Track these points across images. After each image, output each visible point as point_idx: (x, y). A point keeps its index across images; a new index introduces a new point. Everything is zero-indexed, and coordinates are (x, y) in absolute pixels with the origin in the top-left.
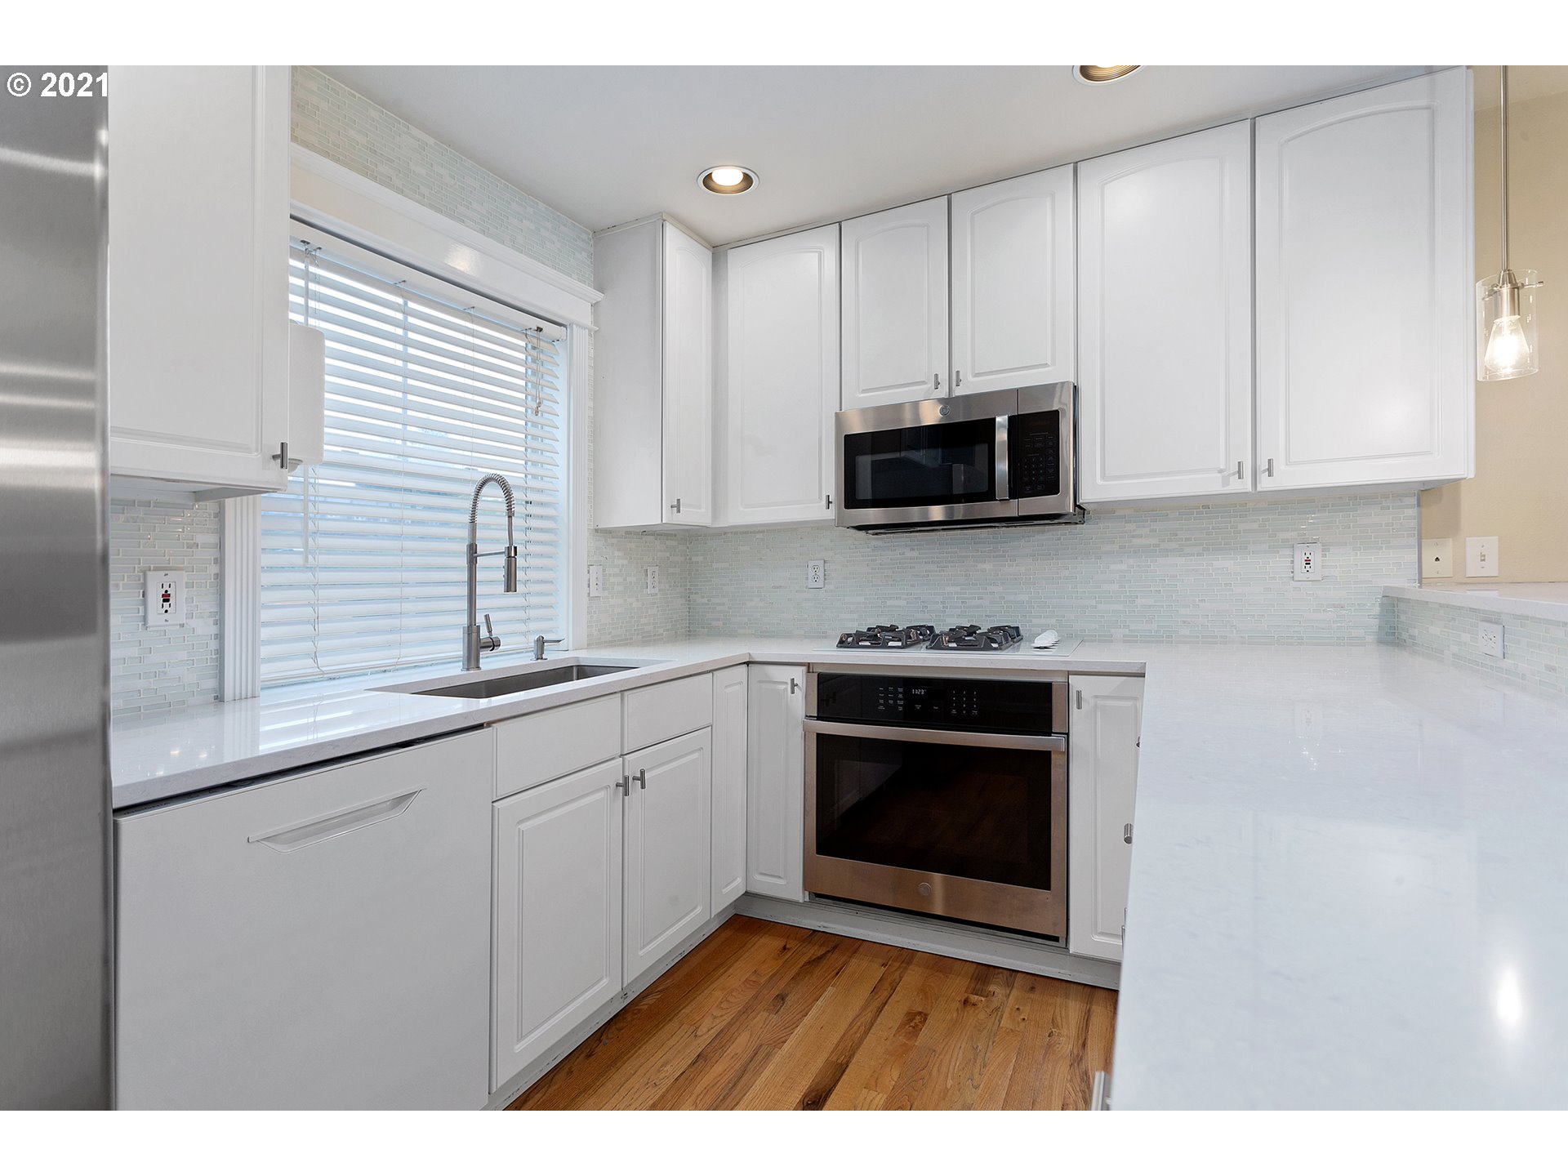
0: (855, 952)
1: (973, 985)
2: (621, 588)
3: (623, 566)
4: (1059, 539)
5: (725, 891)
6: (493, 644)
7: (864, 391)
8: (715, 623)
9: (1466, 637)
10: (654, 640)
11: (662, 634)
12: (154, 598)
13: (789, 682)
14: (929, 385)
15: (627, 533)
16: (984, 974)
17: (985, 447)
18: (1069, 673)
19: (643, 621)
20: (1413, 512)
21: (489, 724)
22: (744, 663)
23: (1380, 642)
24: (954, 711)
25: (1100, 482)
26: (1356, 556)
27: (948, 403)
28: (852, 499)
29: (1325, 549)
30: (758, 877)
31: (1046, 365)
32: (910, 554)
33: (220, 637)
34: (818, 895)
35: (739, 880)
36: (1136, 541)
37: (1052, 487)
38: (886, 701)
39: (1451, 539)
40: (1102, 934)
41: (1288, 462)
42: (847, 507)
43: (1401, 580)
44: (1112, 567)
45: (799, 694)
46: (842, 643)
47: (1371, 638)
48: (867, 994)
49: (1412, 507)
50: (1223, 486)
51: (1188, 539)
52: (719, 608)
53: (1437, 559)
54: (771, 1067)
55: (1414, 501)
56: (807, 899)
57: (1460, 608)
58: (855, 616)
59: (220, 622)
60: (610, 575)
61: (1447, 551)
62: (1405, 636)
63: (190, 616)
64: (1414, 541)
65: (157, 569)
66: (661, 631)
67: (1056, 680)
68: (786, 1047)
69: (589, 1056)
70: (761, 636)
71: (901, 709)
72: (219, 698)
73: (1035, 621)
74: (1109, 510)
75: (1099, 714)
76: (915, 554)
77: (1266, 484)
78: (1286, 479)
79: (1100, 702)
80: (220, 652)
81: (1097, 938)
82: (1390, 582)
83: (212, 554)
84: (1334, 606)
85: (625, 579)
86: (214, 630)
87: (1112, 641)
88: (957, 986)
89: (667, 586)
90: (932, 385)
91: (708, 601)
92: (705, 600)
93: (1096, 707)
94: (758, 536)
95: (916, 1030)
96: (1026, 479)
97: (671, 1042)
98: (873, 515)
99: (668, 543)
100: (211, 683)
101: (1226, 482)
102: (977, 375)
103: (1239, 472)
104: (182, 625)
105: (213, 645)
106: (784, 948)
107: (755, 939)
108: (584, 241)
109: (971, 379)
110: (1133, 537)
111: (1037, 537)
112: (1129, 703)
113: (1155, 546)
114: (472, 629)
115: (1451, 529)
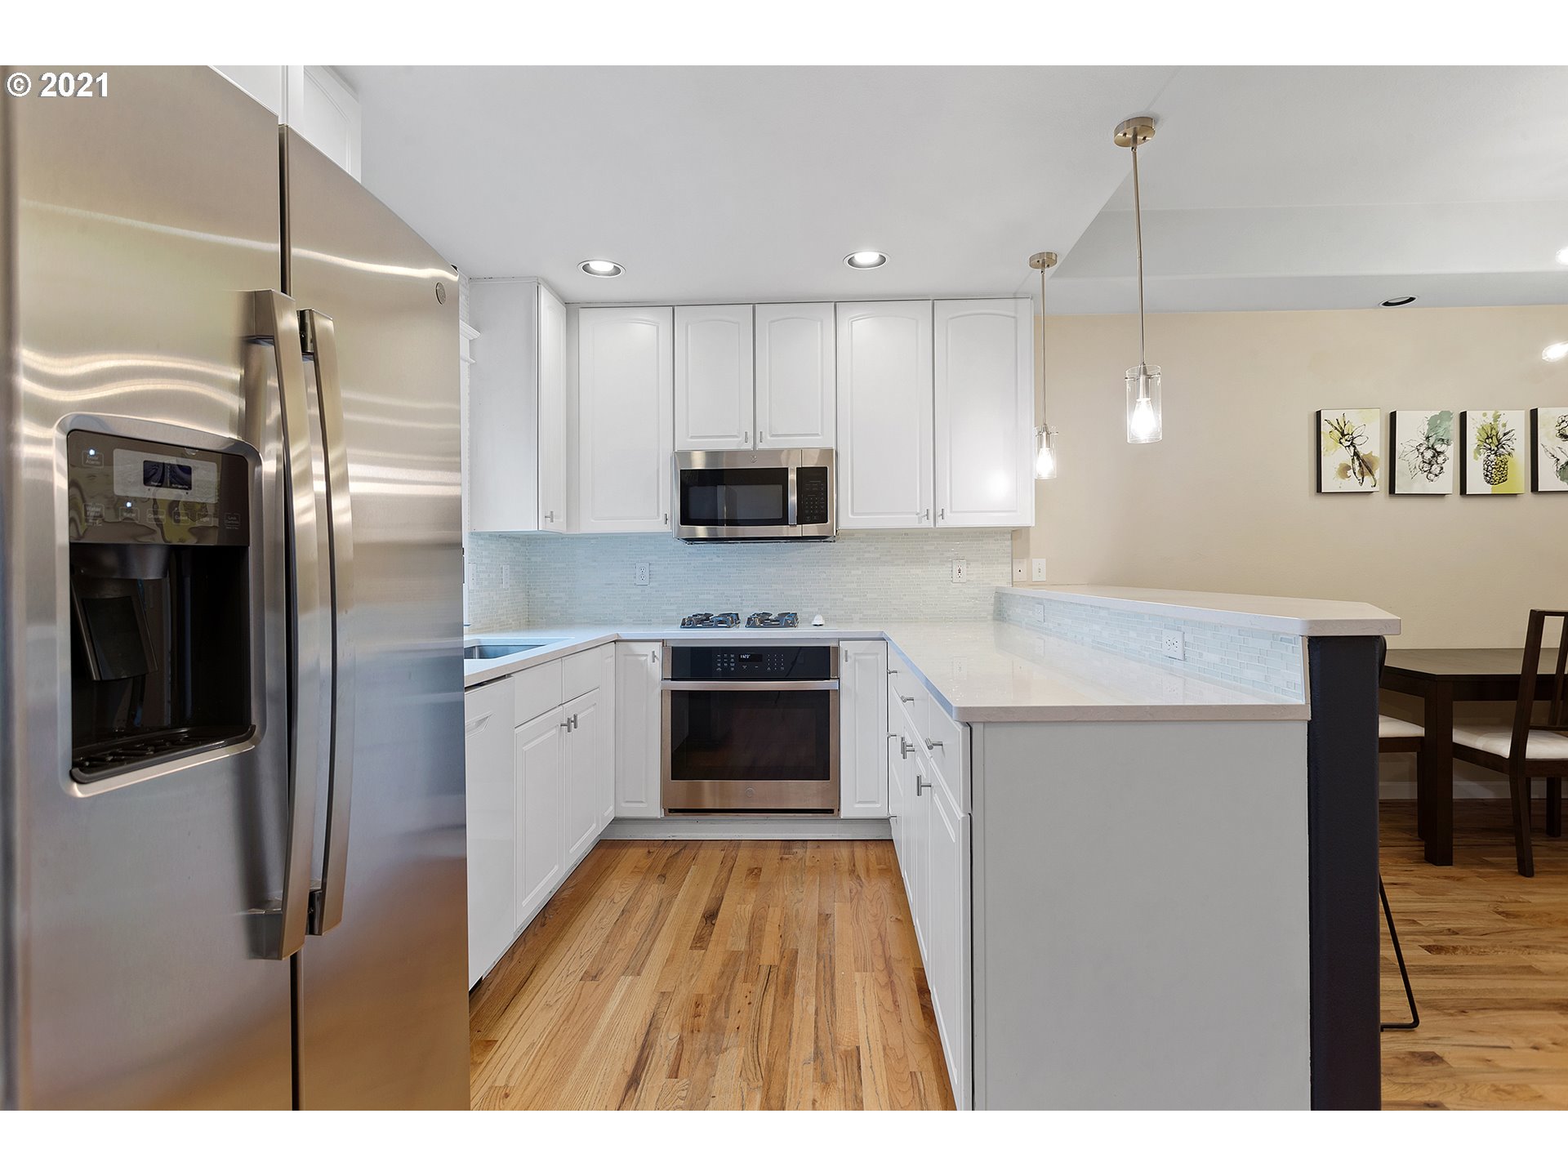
0: (700, 847)
1: (783, 851)
2: (486, 583)
3: (488, 564)
4: (819, 552)
5: (606, 814)
7: (692, 437)
9: (1030, 613)
11: (511, 624)
13: (651, 654)
14: (740, 439)
16: (788, 843)
17: (780, 487)
18: (839, 640)
19: (500, 612)
20: (1008, 543)
21: (509, 675)
22: (613, 641)
23: (995, 619)
24: (769, 669)
25: (850, 516)
26: (983, 568)
27: (753, 453)
28: (687, 518)
29: (969, 564)
30: (623, 805)
31: (817, 435)
32: (716, 560)
34: (671, 811)
35: (612, 808)
36: (867, 555)
37: (822, 518)
38: (722, 664)
39: (1026, 559)
40: (860, 802)
41: (951, 512)
42: (683, 523)
43: (1003, 583)
44: (853, 572)
45: (658, 663)
46: (685, 624)
47: (990, 617)
48: (718, 864)
49: (1008, 540)
50: (919, 523)
51: (896, 555)
53: (1020, 571)
54: (673, 910)
55: (1009, 536)
56: (663, 815)
57: (1029, 597)
58: (674, 607)
60: (480, 572)
61: (1024, 566)
62: (1006, 615)
64: (1009, 560)
66: (511, 620)
67: (832, 644)
68: (680, 896)
69: (543, 925)
70: (595, 624)
71: (733, 669)
73: (804, 610)
74: (851, 534)
75: (857, 664)
76: (720, 560)
77: (941, 524)
78: (951, 521)
79: (858, 657)
81: (857, 806)
82: (998, 584)
84: (973, 598)
85: (489, 576)
87: (852, 622)
88: (774, 853)
89: (516, 582)
90: (742, 438)
91: (547, 595)
92: (543, 595)
93: (855, 660)
94: (593, 541)
95: (758, 876)
96: (807, 512)
97: (600, 908)
98: (701, 531)
101: (920, 521)
102: (773, 436)
103: (927, 515)
106: (649, 852)
107: (624, 851)
109: (768, 438)
110: (865, 552)
111: (806, 550)
112: (874, 657)
115: (1026, 554)
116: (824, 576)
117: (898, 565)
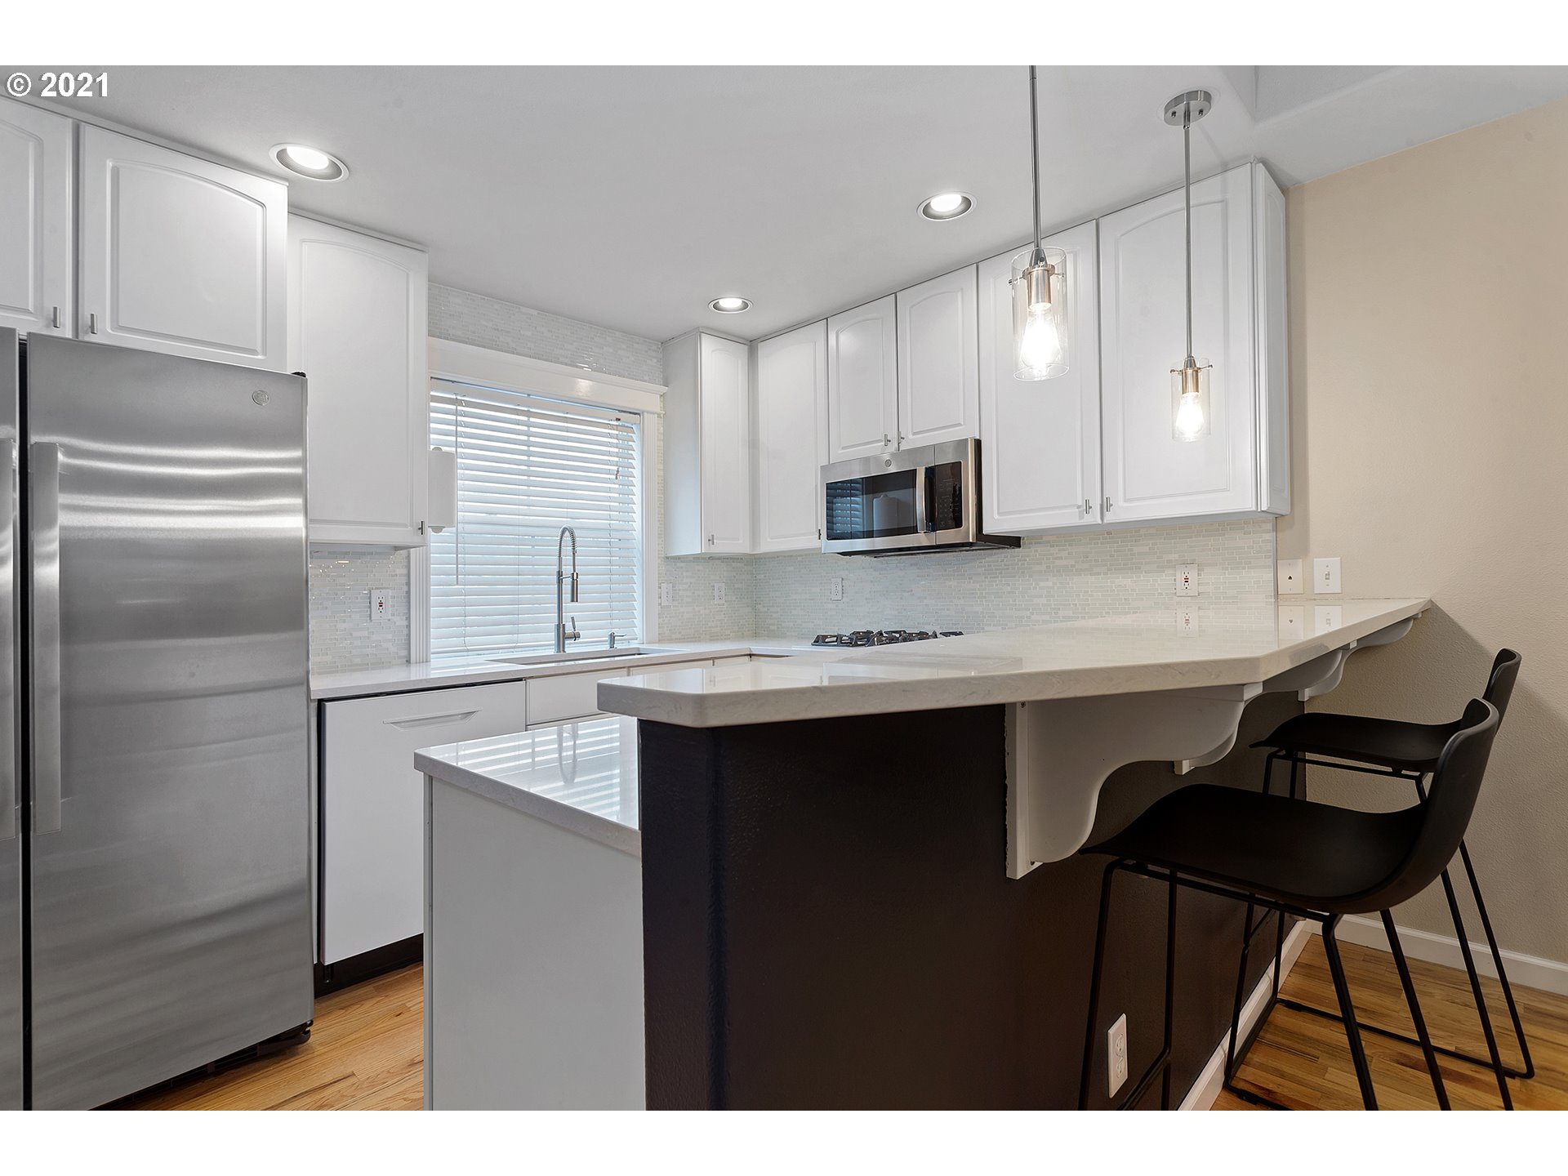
2: (690, 600)
3: (691, 583)
4: (1003, 561)
6: (576, 636)
7: (843, 448)
8: (772, 627)
10: (722, 639)
12: (375, 605)
14: (883, 443)
15: (694, 558)
17: (912, 491)
19: (707, 624)
20: (1269, 536)
21: (526, 679)
22: (747, 655)
25: (996, 516)
26: (1225, 574)
27: (899, 454)
28: (831, 533)
29: (1200, 568)
31: (960, 424)
33: (408, 627)
36: (1058, 563)
37: (957, 522)
39: (1301, 560)
41: (1125, 499)
42: (828, 538)
43: (1261, 597)
44: (1042, 584)
46: (816, 643)
49: (1268, 532)
50: (1080, 519)
51: (1096, 561)
52: (774, 615)
53: (1290, 578)
55: (1269, 526)
58: (863, 623)
59: (408, 619)
60: (680, 590)
61: (1297, 570)
63: (393, 615)
64: (1270, 562)
65: (377, 588)
66: (728, 632)
72: (408, 662)
77: (1110, 517)
78: (1123, 512)
80: (409, 635)
83: (404, 580)
85: (694, 593)
86: (405, 623)
89: (734, 598)
91: (768, 609)
92: (765, 609)
96: (941, 515)
99: (734, 565)
100: (404, 653)
102: (914, 434)
104: (389, 620)
105: (405, 631)
108: (653, 351)
109: (911, 436)
110: (1056, 559)
113: (1073, 566)
114: (560, 627)
115: (1302, 550)
116: (1009, 589)
117: (1099, 574)
